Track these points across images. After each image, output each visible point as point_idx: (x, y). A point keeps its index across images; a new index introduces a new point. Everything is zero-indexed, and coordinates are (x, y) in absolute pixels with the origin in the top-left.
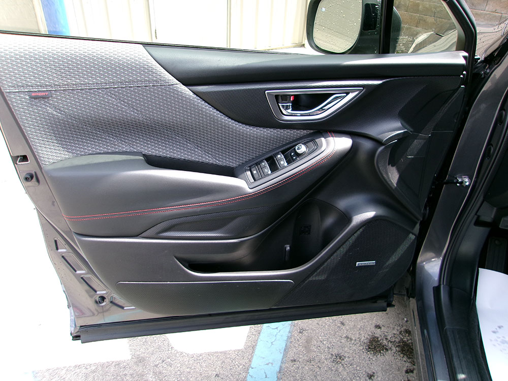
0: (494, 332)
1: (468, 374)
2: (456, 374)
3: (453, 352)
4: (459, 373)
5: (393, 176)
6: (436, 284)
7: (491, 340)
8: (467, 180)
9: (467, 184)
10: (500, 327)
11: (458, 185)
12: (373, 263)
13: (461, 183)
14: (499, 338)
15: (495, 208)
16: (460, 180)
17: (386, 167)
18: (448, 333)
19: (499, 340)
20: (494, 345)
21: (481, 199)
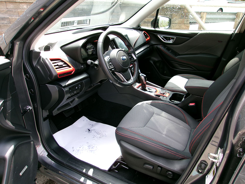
0: (73, 151)
1: (85, 168)
2: (82, 172)
3: (75, 167)
4: (83, 170)
5: (9, 124)
6: (47, 154)
7: (75, 154)
8: (29, 107)
9: (31, 108)
10: (73, 148)
11: (28, 111)
12: (26, 167)
13: (29, 109)
14: (76, 151)
15: (47, 110)
16: (28, 109)
17: (6, 122)
18: (67, 164)
19: (77, 151)
20: (77, 154)
21: (41, 110)
